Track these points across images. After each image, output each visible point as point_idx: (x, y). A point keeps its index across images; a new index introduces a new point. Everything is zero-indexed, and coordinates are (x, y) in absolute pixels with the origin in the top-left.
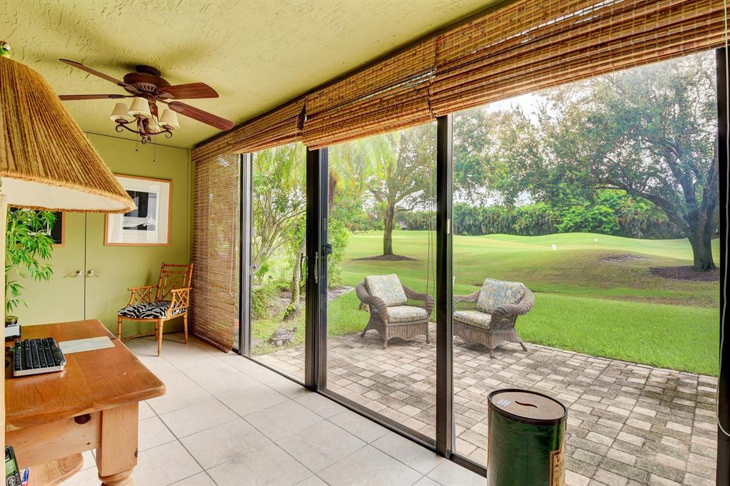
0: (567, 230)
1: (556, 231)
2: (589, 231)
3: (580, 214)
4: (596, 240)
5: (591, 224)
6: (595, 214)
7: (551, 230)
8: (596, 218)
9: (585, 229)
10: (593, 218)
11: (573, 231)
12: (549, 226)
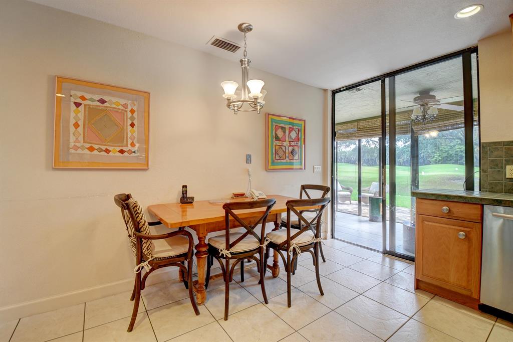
0: (436, 162)
1: (429, 163)
2: (453, 163)
3: (446, 152)
4: (457, 169)
5: (455, 159)
6: (457, 151)
7: (426, 162)
8: (458, 155)
9: (449, 162)
10: (455, 154)
11: (441, 163)
12: (424, 160)
